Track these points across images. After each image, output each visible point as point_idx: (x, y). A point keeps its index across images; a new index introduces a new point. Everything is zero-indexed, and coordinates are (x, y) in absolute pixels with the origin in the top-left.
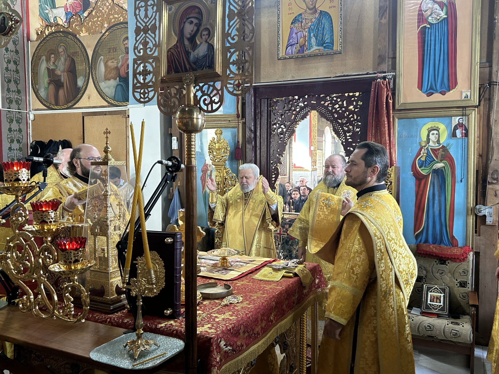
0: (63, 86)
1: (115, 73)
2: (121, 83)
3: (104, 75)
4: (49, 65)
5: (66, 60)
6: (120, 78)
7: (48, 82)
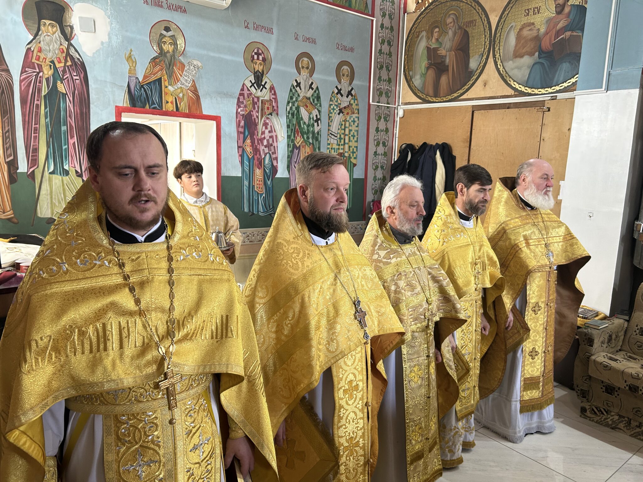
0: (448, 70)
1: (532, 46)
2: (541, 60)
3: (514, 51)
4: (430, 43)
5: (455, 34)
6: (541, 52)
7: (427, 66)
